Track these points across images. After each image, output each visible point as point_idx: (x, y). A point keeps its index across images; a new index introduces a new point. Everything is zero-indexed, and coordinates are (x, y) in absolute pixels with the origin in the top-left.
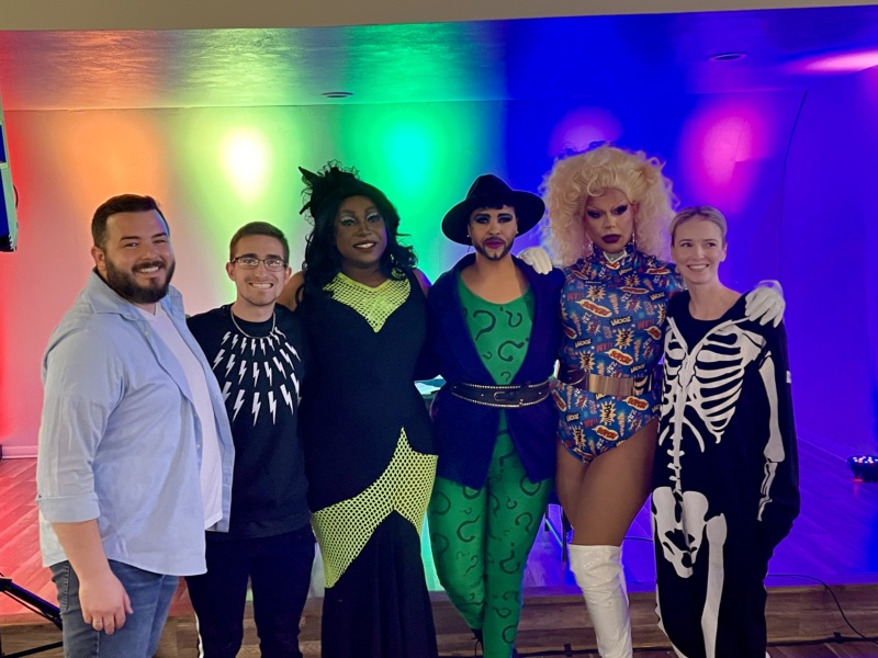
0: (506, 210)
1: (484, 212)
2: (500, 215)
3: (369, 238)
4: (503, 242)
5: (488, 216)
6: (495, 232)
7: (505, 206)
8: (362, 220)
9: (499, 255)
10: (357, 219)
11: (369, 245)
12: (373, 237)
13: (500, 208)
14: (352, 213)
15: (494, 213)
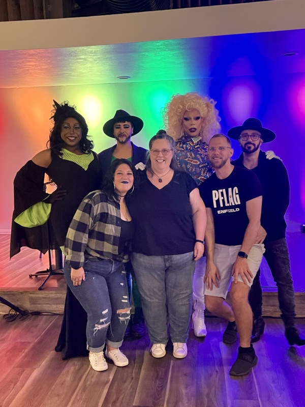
0: (126, 123)
1: (118, 124)
2: (124, 125)
3: (73, 135)
4: (125, 135)
5: (120, 125)
6: (122, 131)
7: (126, 122)
8: (72, 128)
9: (124, 141)
10: (70, 127)
11: (73, 138)
12: (76, 135)
13: (125, 122)
14: (69, 125)
15: (122, 124)
